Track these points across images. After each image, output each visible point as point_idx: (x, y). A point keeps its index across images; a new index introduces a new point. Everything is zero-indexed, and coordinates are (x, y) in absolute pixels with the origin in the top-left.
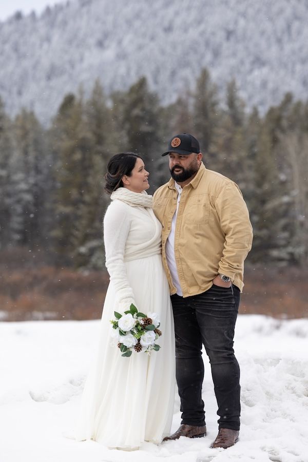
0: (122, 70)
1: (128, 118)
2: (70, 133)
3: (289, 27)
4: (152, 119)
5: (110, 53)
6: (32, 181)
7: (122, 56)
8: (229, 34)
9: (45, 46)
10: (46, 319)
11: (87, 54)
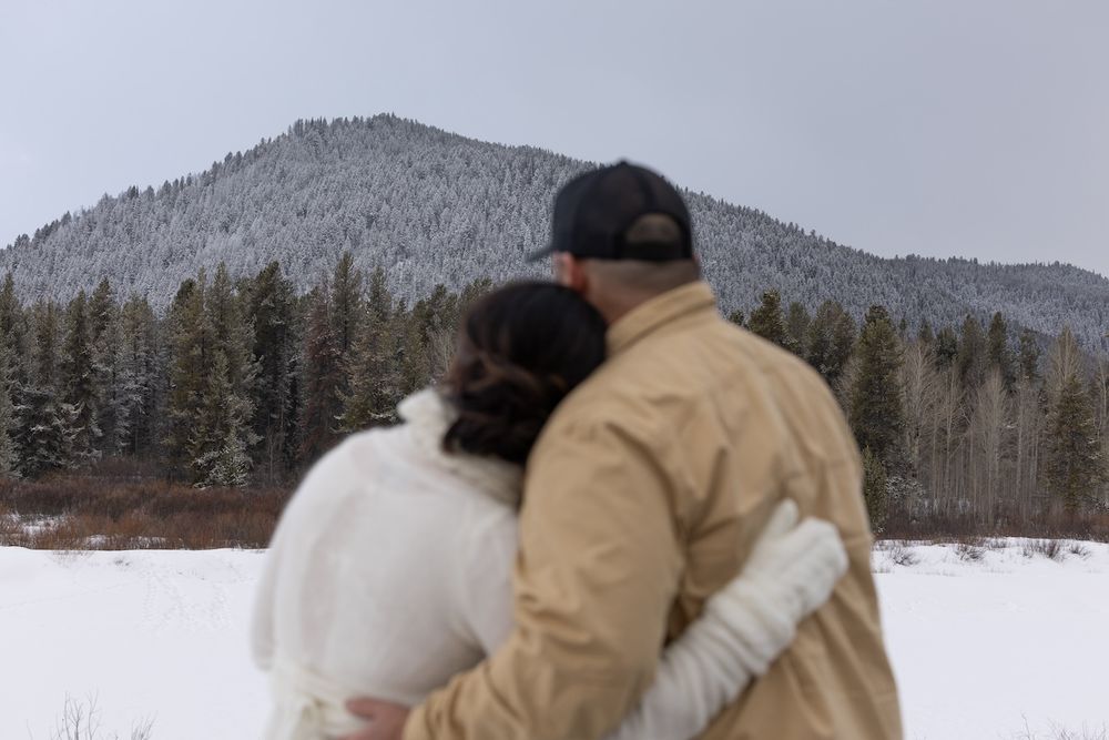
0: (250, 257)
1: (255, 310)
2: (188, 325)
3: (437, 214)
4: (284, 312)
5: (236, 239)
6: (142, 379)
7: (249, 242)
8: (371, 220)
9: (163, 227)
10: (154, 546)
11: (210, 238)
